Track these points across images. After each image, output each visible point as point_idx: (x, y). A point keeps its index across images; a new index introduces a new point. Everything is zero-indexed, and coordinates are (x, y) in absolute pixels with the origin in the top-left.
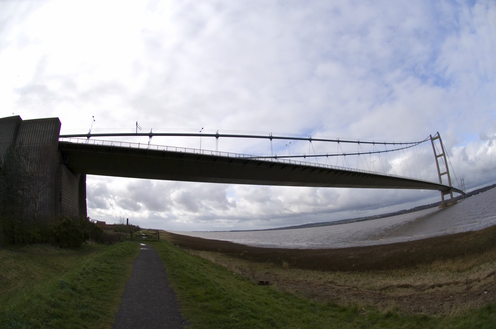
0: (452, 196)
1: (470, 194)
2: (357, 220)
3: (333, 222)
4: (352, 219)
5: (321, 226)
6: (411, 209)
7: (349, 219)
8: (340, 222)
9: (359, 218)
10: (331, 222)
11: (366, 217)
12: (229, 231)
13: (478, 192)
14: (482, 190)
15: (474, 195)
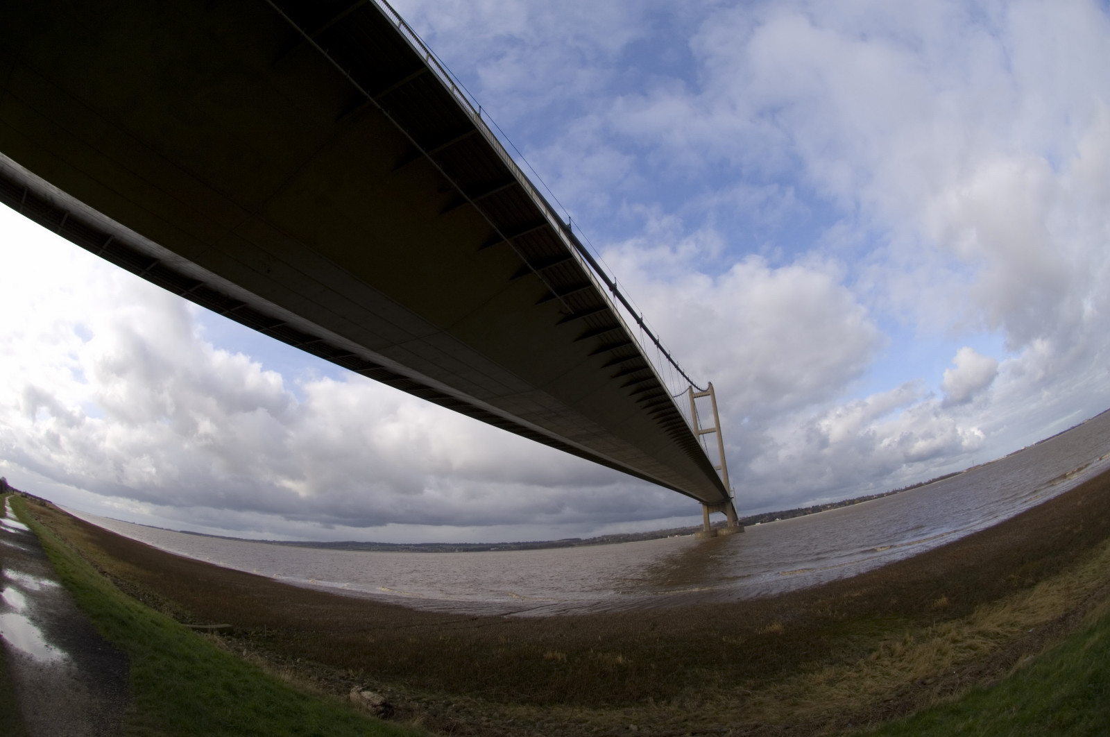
2: (463, 547)
4: (450, 545)
7: (442, 544)
13: (772, 517)
14: (783, 515)
15: (762, 522)
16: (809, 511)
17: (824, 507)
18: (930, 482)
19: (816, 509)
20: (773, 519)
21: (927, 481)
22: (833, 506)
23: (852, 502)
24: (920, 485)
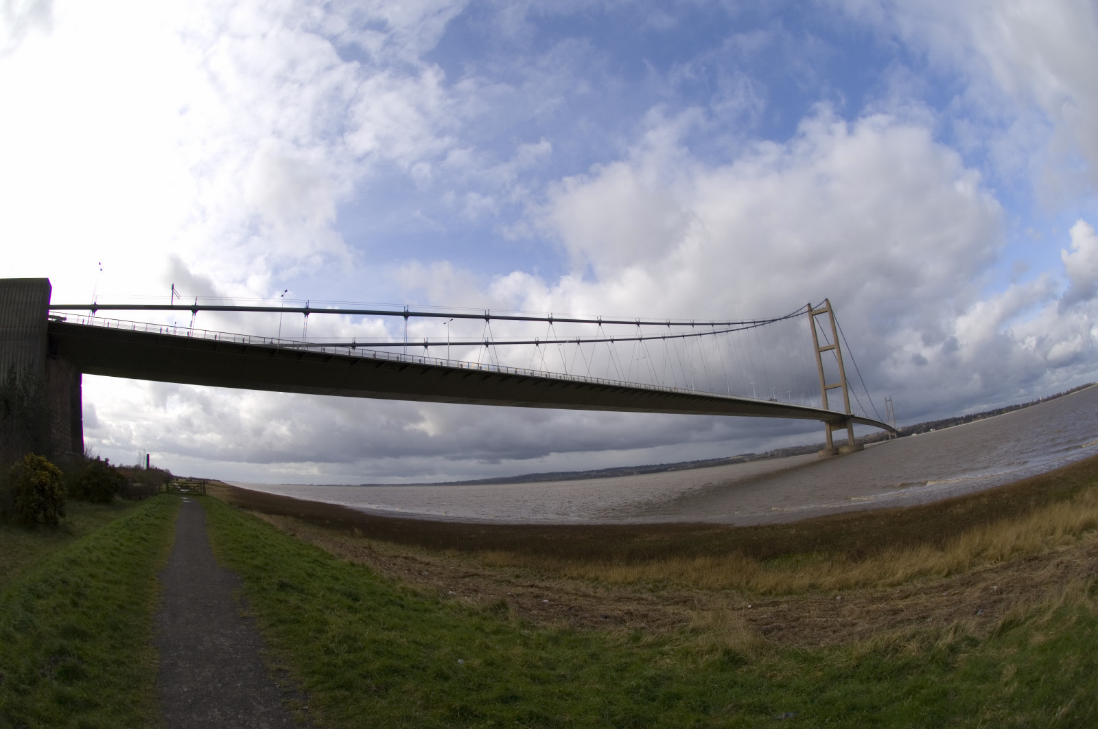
0: (851, 432)
1: (906, 433)
2: (642, 469)
3: (588, 472)
4: (632, 467)
5: (561, 480)
6: (766, 453)
7: (623, 468)
8: (604, 473)
9: (647, 466)
10: (584, 472)
11: (661, 465)
12: (359, 484)
13: (927, 427)
14: (938, 425)
15: (918, 433)
16: (962, 421)
17: (975, 417)
18: (1068, 393)
19: (968, 419)
20: (927, 429)
21: (1065, 392)
22: (984, 415)
23: (1000, 412)
24: (1059, 395)
